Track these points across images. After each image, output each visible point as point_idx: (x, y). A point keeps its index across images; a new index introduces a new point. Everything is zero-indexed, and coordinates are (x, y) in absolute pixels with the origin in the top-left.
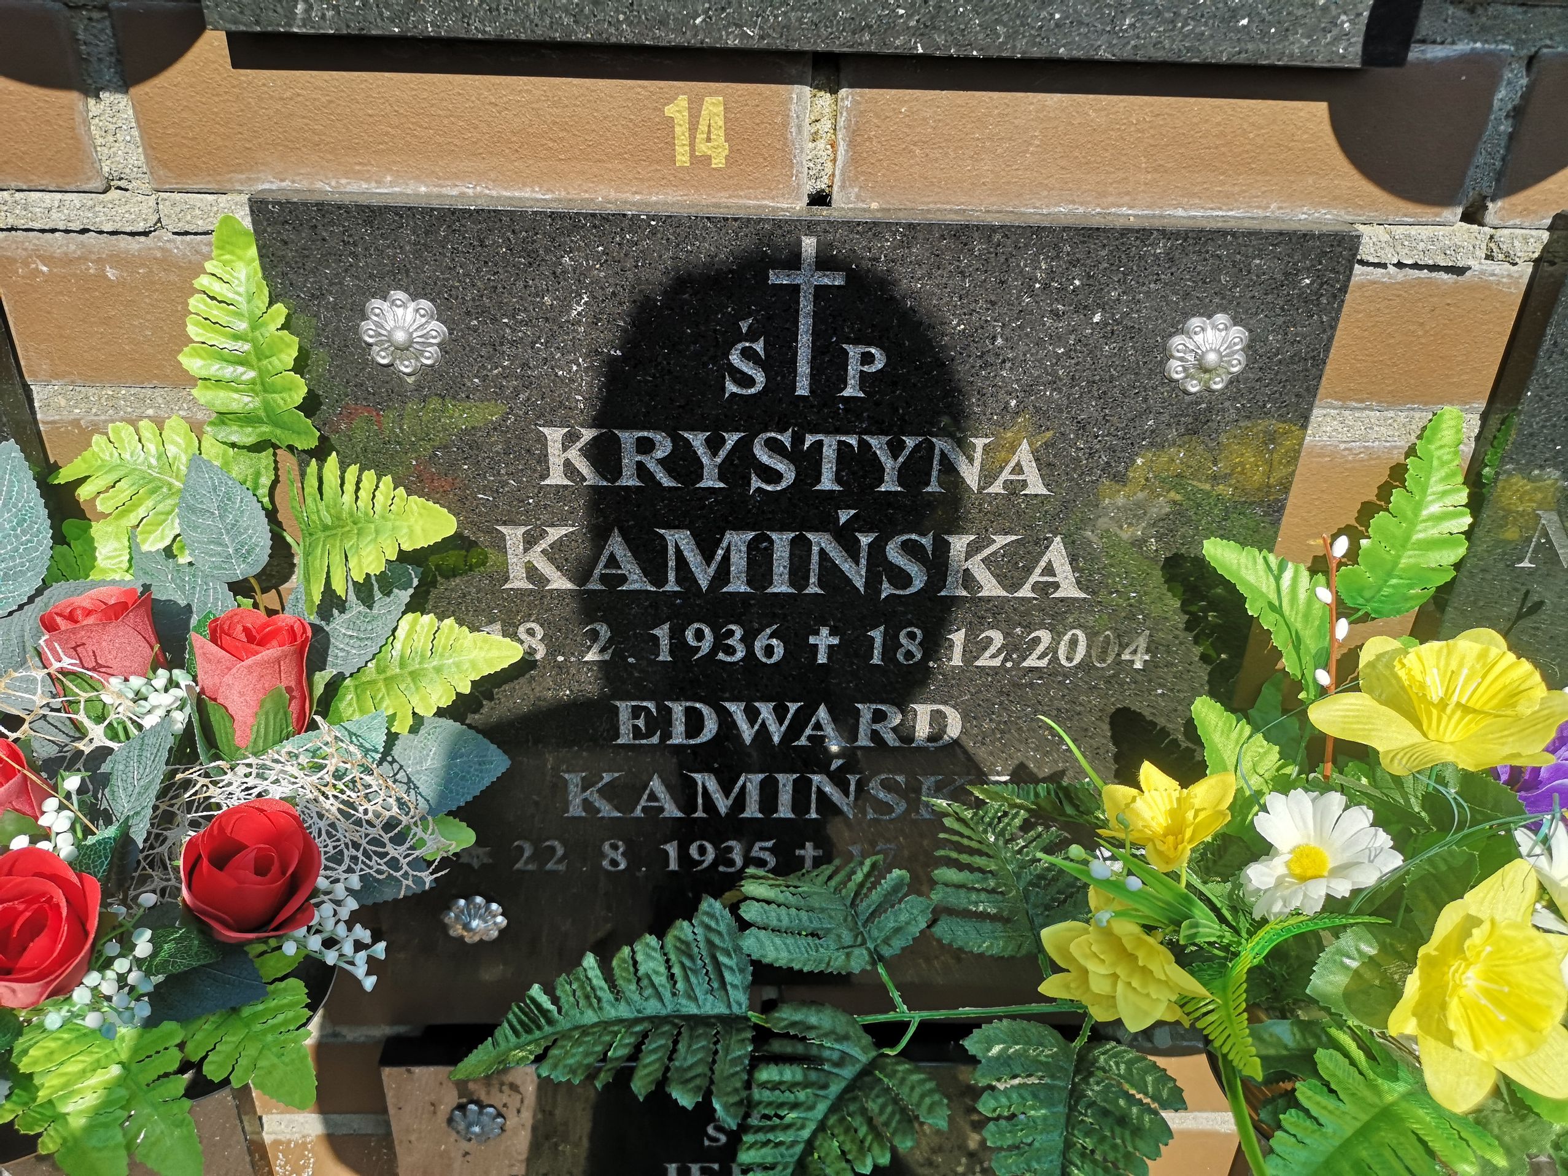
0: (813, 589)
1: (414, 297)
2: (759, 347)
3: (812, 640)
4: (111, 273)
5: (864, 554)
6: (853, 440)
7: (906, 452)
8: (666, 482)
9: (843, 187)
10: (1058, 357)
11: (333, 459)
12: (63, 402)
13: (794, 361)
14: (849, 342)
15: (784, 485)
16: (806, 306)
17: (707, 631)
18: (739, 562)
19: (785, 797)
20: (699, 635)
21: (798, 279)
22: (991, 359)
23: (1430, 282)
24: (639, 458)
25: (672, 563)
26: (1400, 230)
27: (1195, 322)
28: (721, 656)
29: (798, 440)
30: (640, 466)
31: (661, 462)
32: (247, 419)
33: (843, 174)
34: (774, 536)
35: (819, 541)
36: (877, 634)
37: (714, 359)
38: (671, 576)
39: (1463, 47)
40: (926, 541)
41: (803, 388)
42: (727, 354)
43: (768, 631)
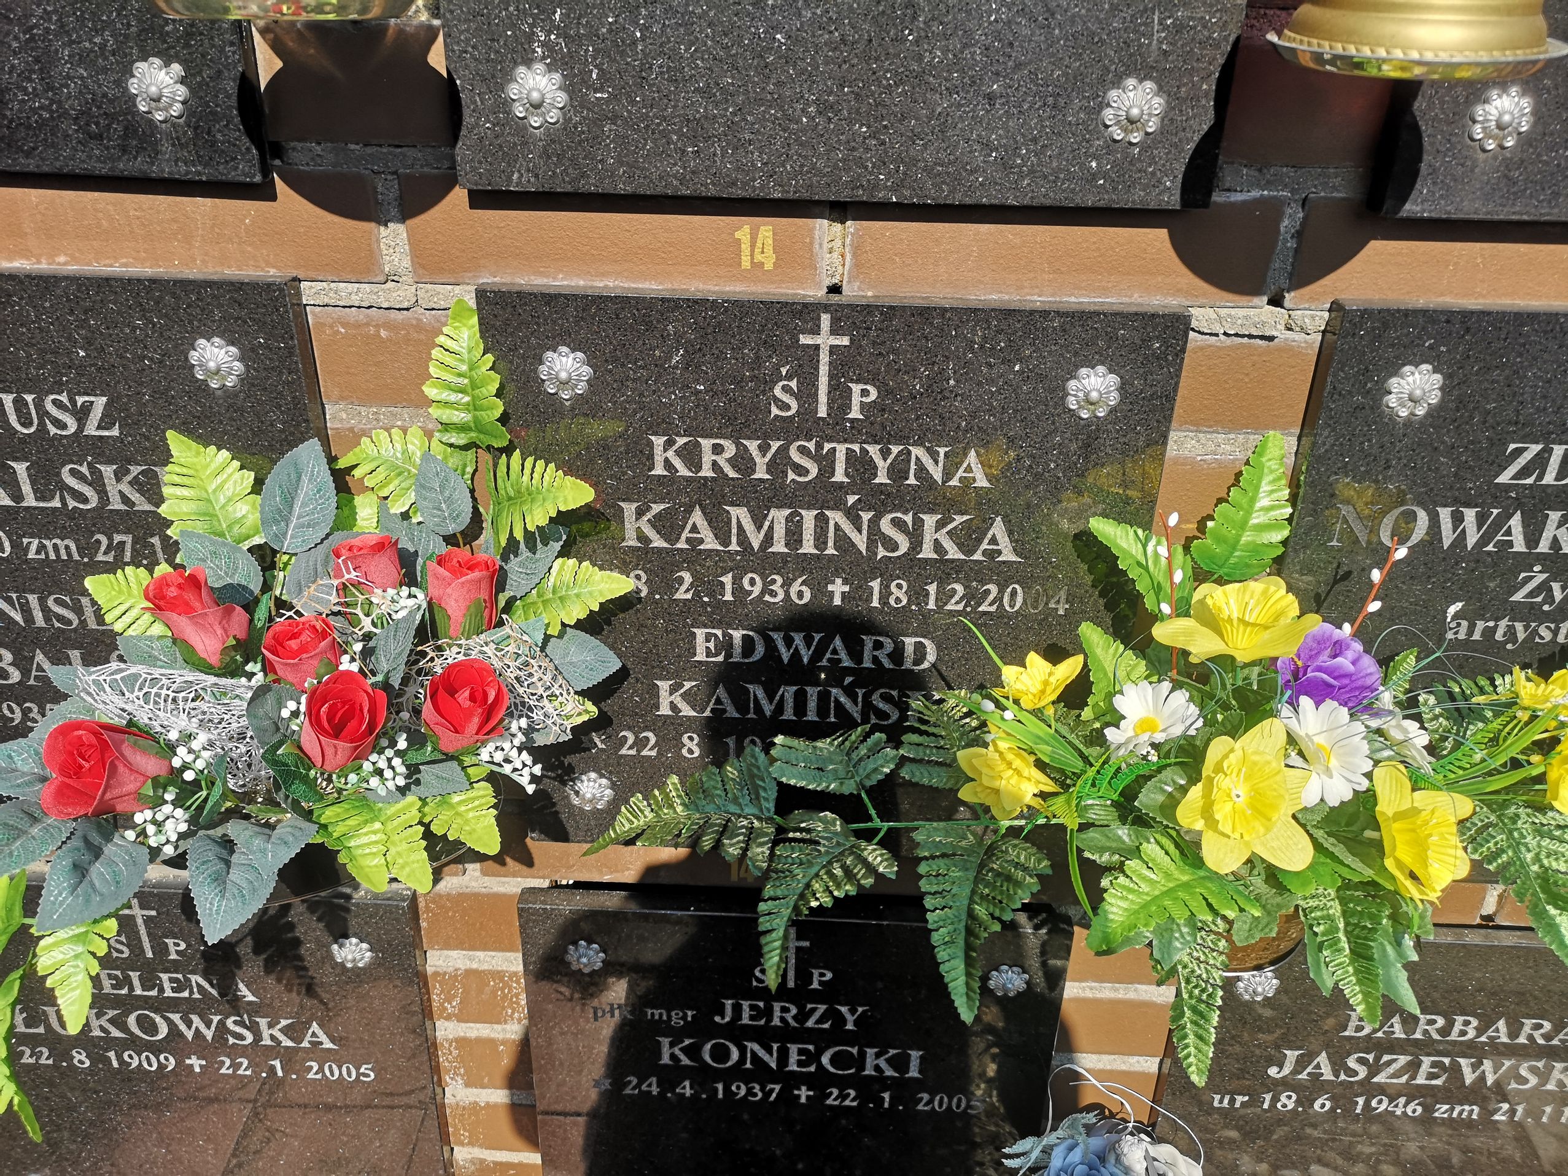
0: (830, 551)
1: (573, 351)
2: (793, 384)
3: (830, 588)
4: (383, 333)
5: (865, 527)
6: (856, 447)
7: (892, 456)
8: (732, 474)
9: (849, 282)
10: (992, 393)
11: (517, 455)
12: (344, 416)
13: (816, 394)
14: (852, 381)
15: (810, 477)
16: (824, 358)
17: (758, 579)
18: (779, 532)
19: (812, 704)
20: (752, 582)
21: (818, 340)
22: (947, 394)
23: (1250, 346)
24: (714, 457)
25: (734, 531)
26: (1223, 312)
27: (1083, 371)
28: (767, 598)
29: (819, 446)
30: (715, 464)
31: (729, 460)
32: (462, 428)
33: (849, 273)
34: (803, 512)
35: (835, 517)
36: (875, 584)
37: (764, 392)
38: (734, 539)
39: (1255, 194)
40: (908, 518)
41: (822, 412)
42: (772, 389)
43: (800, 580)
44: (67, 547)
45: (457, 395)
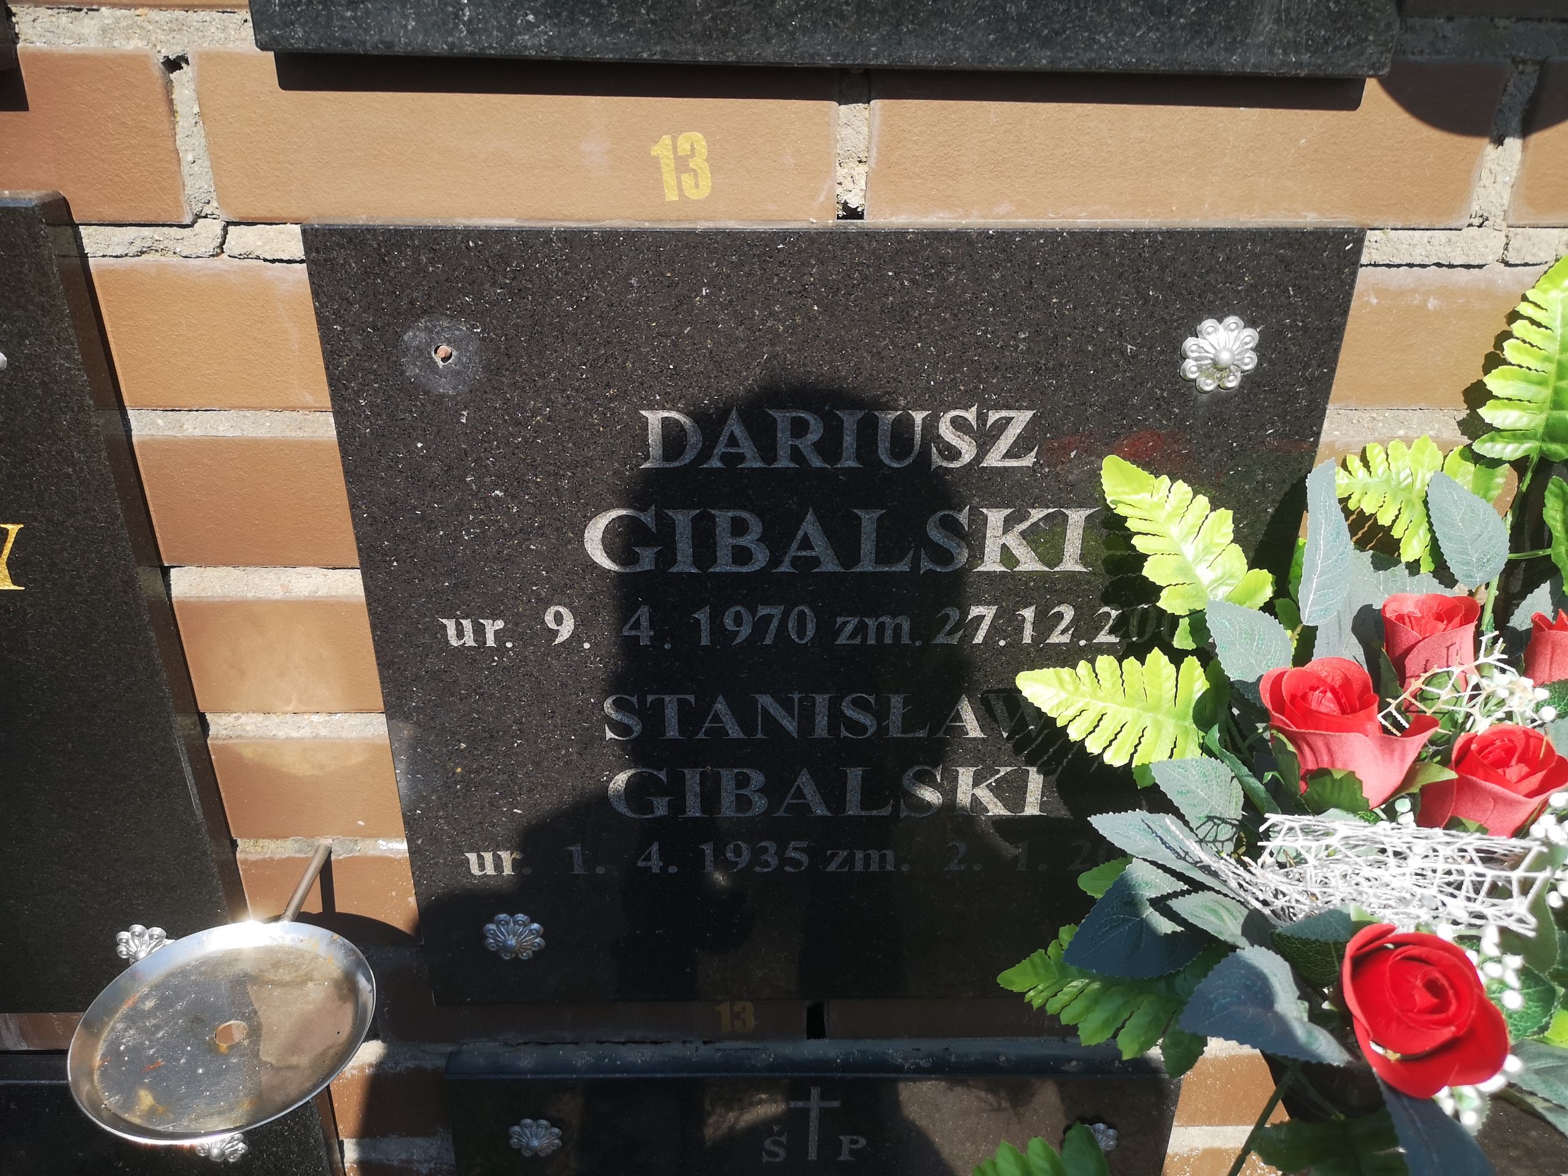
44: (898, 628)
45: (1535, 388)
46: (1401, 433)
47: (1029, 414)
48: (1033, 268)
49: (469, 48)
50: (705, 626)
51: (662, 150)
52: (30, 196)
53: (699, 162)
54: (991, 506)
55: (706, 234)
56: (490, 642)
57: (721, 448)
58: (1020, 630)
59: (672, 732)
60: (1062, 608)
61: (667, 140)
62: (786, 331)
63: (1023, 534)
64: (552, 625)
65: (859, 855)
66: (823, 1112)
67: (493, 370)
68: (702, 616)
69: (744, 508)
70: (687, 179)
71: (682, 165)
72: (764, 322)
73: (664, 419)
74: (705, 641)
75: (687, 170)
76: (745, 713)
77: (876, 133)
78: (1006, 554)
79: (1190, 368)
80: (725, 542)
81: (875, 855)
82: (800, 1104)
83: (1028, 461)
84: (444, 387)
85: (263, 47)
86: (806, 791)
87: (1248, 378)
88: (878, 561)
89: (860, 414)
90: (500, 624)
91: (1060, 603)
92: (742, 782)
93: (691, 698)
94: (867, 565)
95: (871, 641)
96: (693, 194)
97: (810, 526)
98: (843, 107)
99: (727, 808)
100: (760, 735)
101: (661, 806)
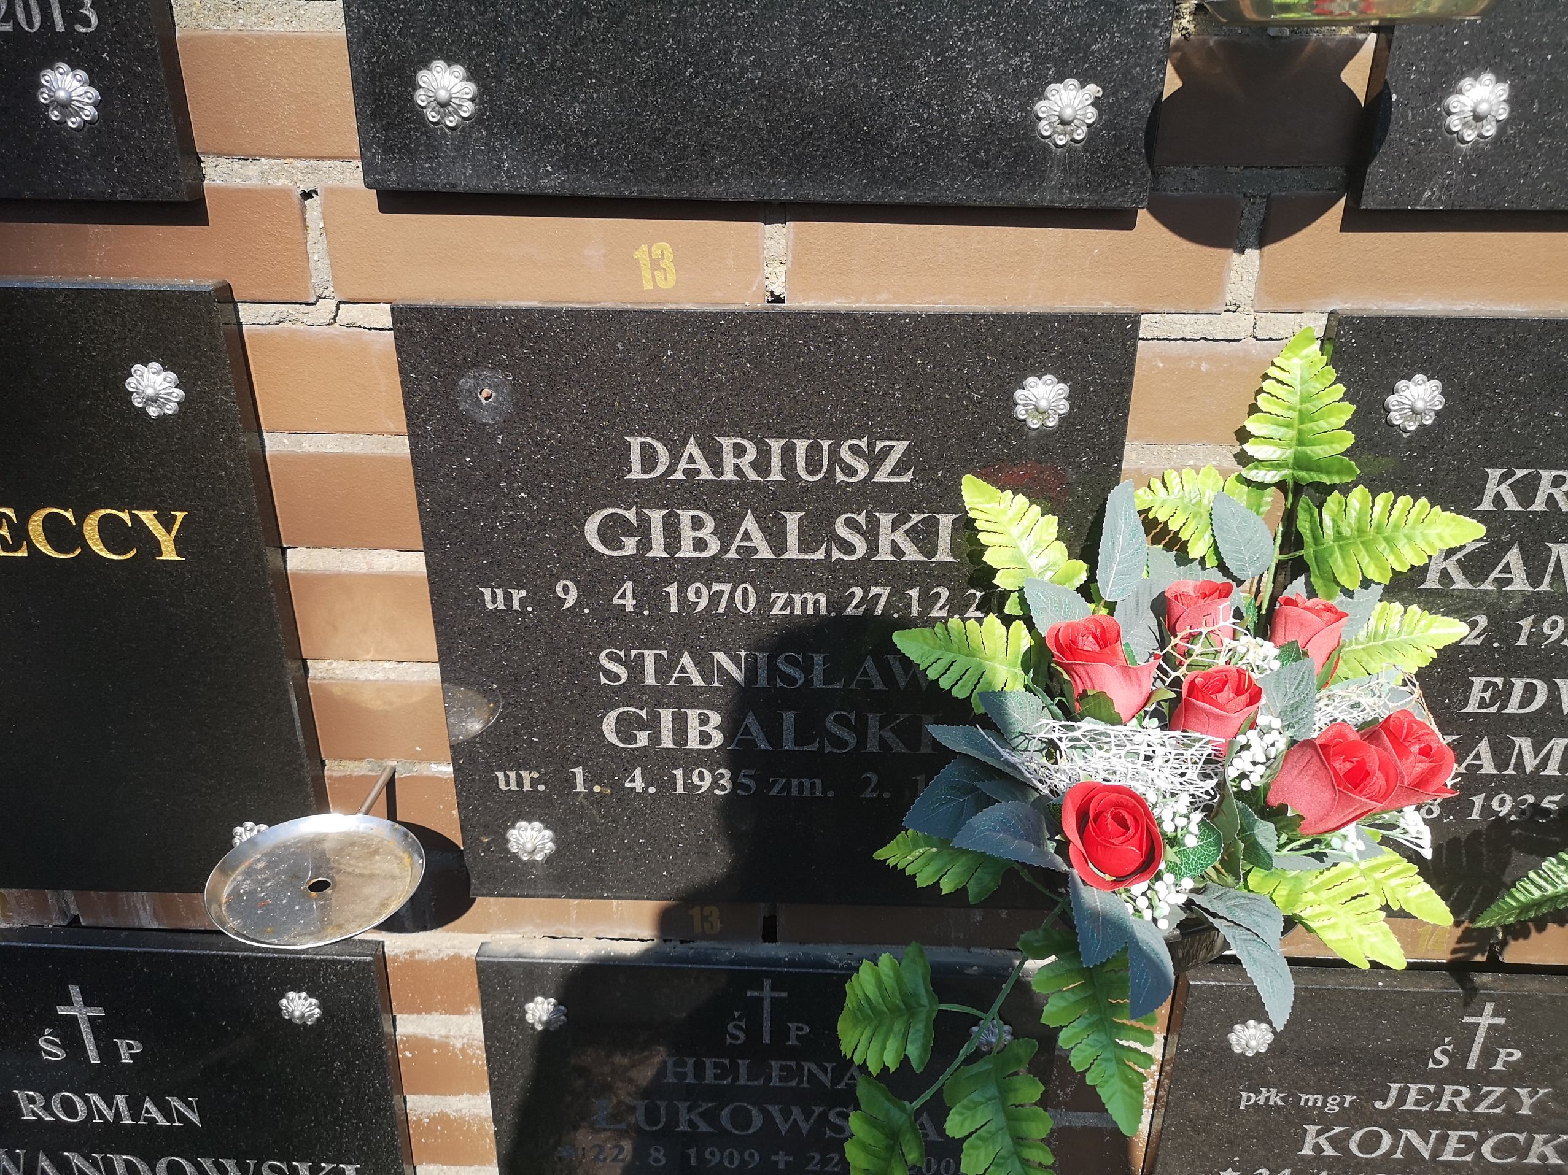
1: (1430, 378)
11: (1362, 491)
20: (1554, 626)
24: (1551, 490)
25: (1550, 569)
30: (1550, 496)
32: (1278, 465)
38: (1547, 579)
44: (817, 602)
45: (1283, 429)
46: (1191, 462)
47: (906, 443)
48: (902, 339)
49: (507, 188)
50: (674, 598)
51: (641, 254)
52: (207, 284)
53: (667, 263)
54: (881, 511)
55: (670, 313)
56: (516, 606)
57: (683, 465)
58: (909, 606)
59: (650, 679)
60: (939, 590)
61: (644, 247)
62: (728, 381)
63: (906, 532)
64: (562, 595)
65: (795, 782)
66: (774, 1001)
67: (521, 407)
68: (672, 589)
69: (700, 509)
70: (658, 274)
71: (655, 265)
72: (711, 374)
73: (642, 443)
74: (674, 609)
75: (659, 268)
76: (704, 665)
77: (790, 244)
78: (896, 549)
79: (1020, 412)
80: (688, 534)
81: (807, 782)
82: (756, 994)
83: (907, 478)
84: (487, 418)
85: (369, 186)
86: (752, 730)
87: (1063, 419)
88: (801, 551)
89: (783, 441)
90: (523, 593)
91: (937, 586)
92: (704, 721)
93: (664, 653)
94: (792, 552)
95: (798, 612)
96: (662, 285)
97: (749, 523)
98: (767, 226)
99: (693, 743)
100: (716, 684)
101: (643, 739)
